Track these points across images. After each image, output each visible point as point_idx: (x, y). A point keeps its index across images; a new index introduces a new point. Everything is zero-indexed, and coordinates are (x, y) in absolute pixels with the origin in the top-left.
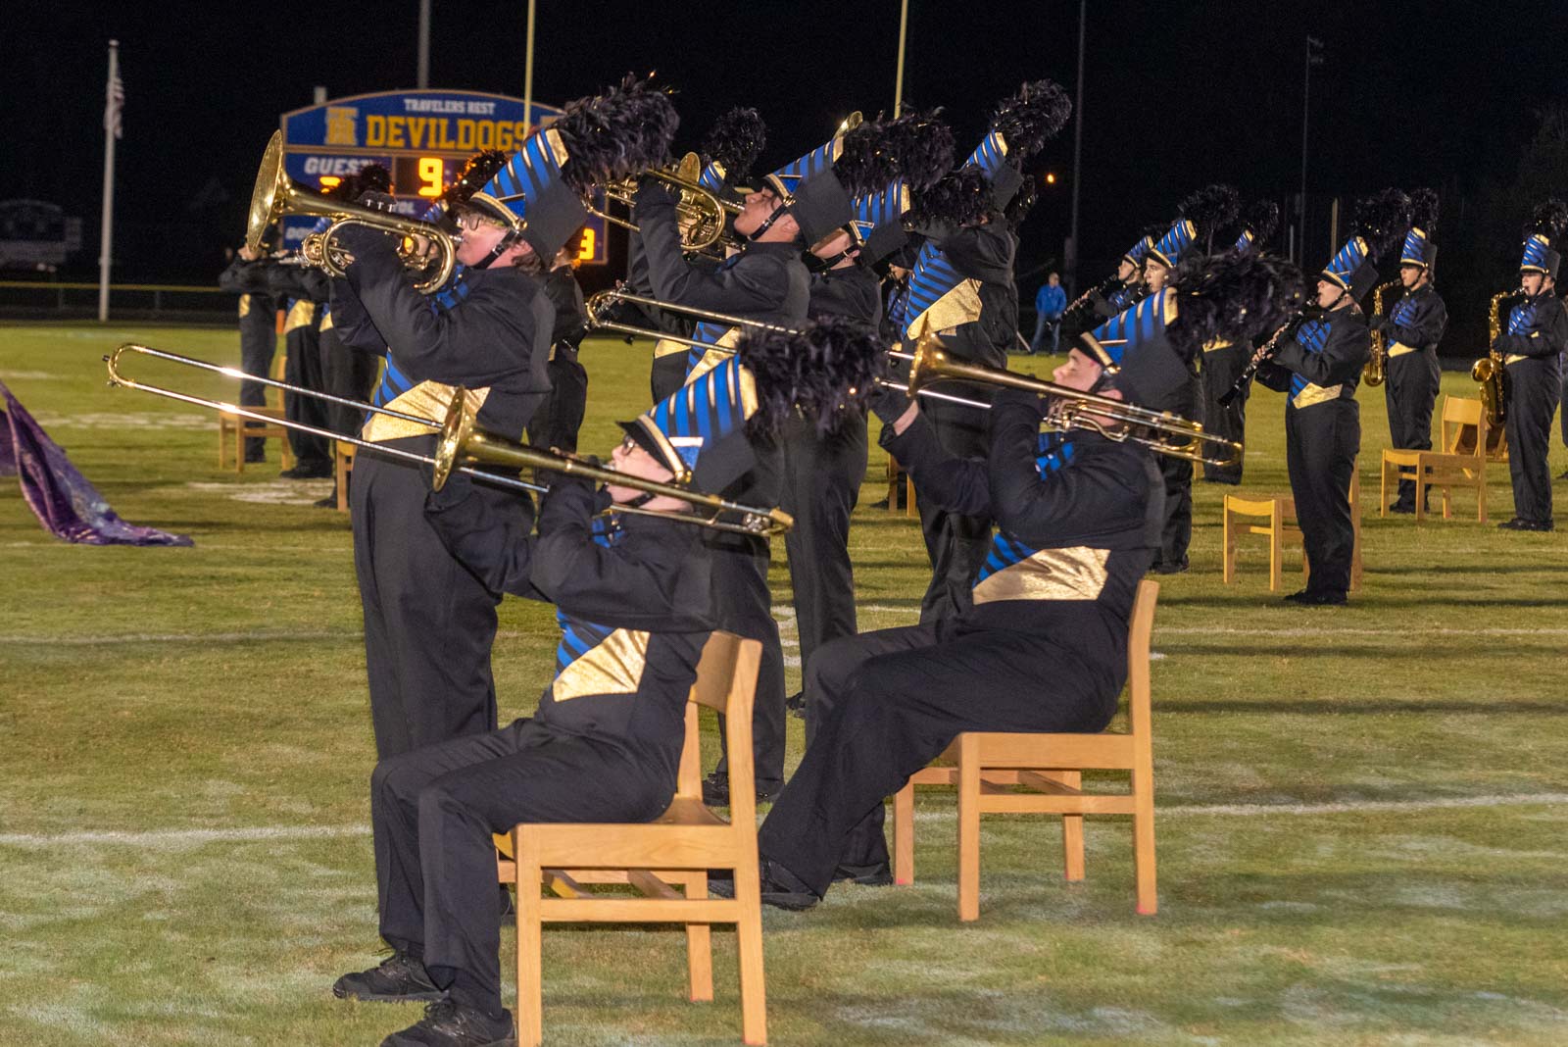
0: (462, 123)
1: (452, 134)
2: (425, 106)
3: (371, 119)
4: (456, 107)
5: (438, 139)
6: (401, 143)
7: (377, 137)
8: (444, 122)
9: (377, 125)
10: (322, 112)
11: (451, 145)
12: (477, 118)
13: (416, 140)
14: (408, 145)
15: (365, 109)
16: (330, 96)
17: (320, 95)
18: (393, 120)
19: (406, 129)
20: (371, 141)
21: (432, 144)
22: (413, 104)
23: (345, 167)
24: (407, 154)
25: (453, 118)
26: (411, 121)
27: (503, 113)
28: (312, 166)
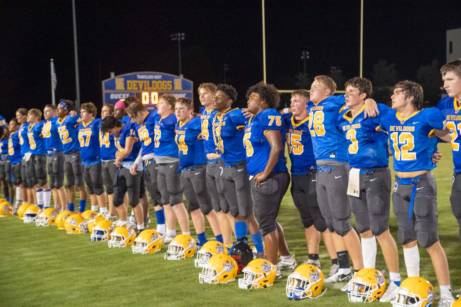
0: (153, 82)
1: (151, 85)
2: (143, 77)
3: (128, 82)
4: (151, 77)
5: (147, 87)
6: (137, 88)
7: (130, 87)
8: (148, 82)
9: (130, 84)
10: (114, 80)
11: (150, 88)
12: (157, 80)
13: (141, 87)
14: (139, 89)
15: (126, 79)
16: (116, 75)
17: (112, 75)
18: (135, 81)
19: (138, 84)
20: (128, 88)
21: (145, 88)
22: (139, 77)
23: (122, 96)
24: (139, 92)
25: (151, 80)
26: (139, 82)
27: (164, 78)
28: (112, 96)
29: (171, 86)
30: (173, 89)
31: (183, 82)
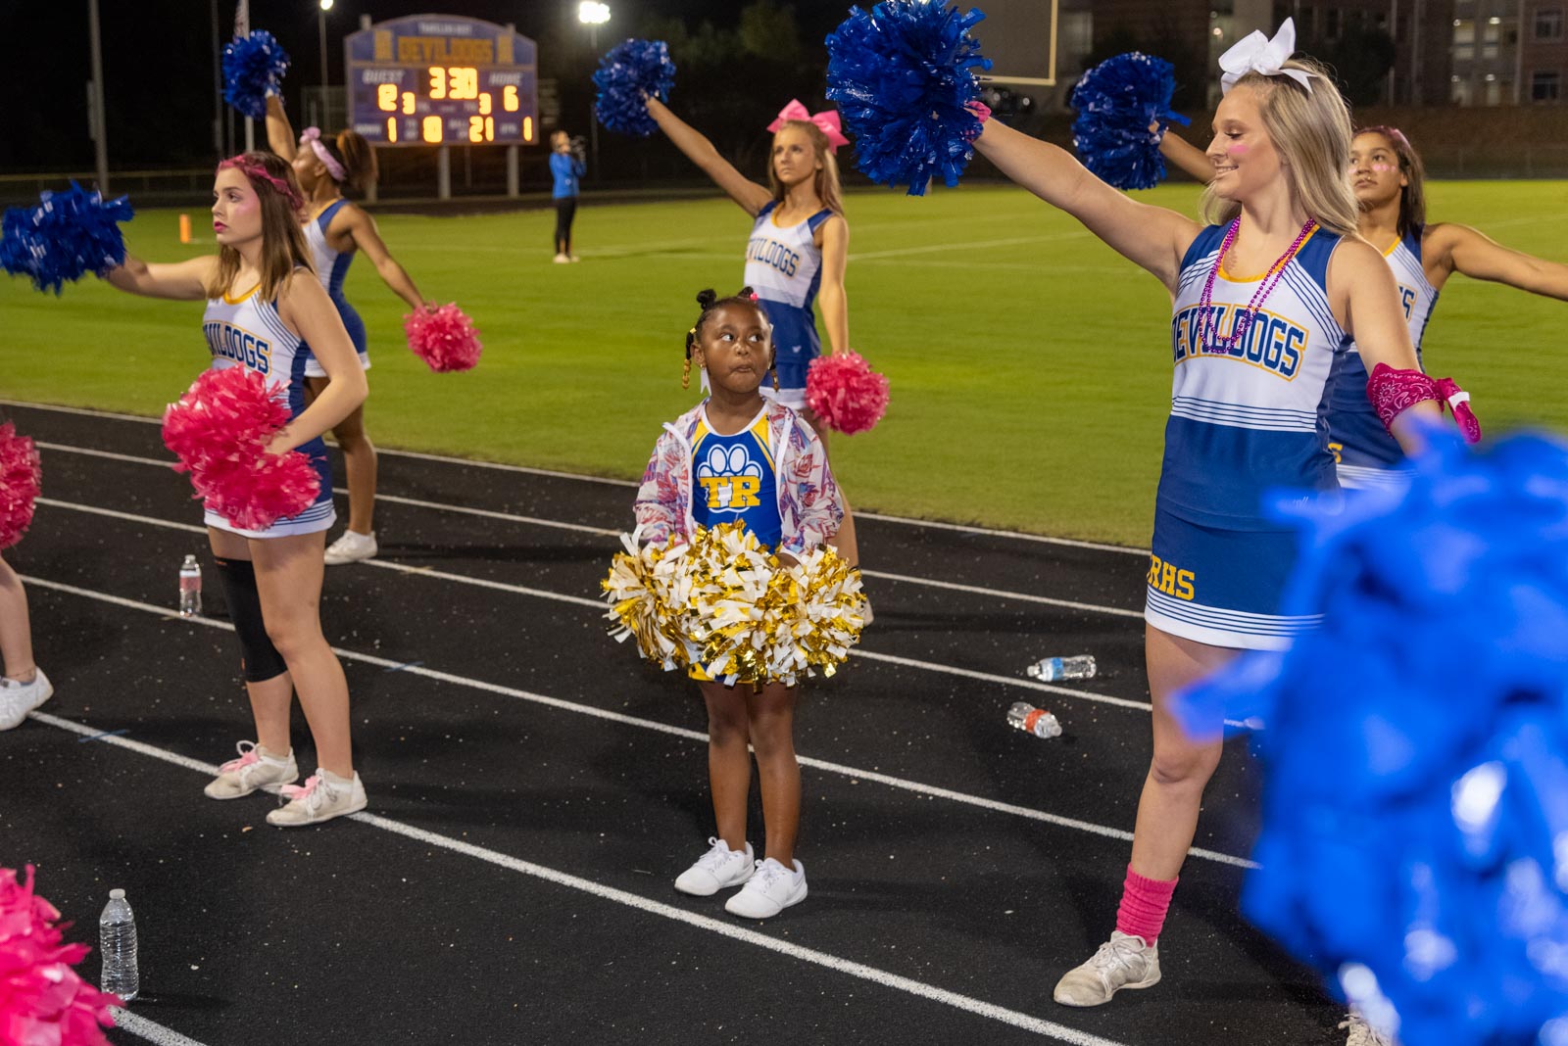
0: (454, 42)
1: (448, 52)
2: (431, 28)
3: (402, 40)
4: (448, 29)
5: (440, 53)
6: (419, 56)
8: (443, 42)
9: (405, 45)
10: (370, 36)
11: (448, 58)
12: (461, 37)
13: (428, 54)
14: (423, 60)
15: (398, 32)
16: (375, 21)
17: (366, 21)
18: (415, 40)
19: (421, 47)
20: (402, 56)
21: (437, 56)
22: (424, 27)
23: (387, 77)
24: (420, 66)
25: (448, 38)
26: (423, 41)
27: (477, 34)
28: (369, 77)
29: (490, 52)
30: (495, 61)
31: (516, 44)
